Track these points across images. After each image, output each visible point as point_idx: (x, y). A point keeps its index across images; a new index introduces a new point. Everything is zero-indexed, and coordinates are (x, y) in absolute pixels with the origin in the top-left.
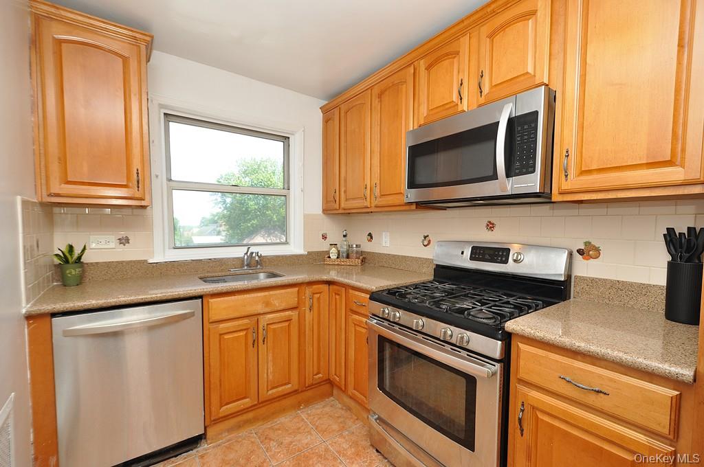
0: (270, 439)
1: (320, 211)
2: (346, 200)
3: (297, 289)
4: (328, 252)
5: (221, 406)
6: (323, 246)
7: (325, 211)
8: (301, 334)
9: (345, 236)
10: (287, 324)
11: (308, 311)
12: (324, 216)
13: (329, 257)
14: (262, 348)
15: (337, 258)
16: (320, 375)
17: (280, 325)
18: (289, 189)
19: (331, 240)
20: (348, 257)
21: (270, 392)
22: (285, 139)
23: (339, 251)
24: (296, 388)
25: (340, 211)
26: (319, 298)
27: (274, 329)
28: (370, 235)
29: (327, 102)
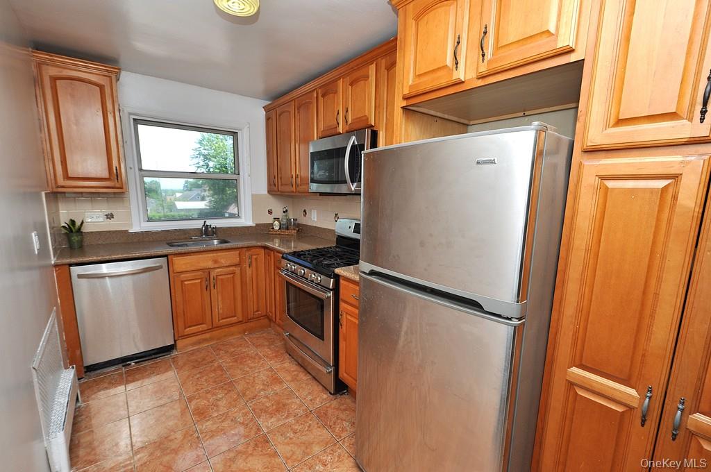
0: (221, 350)
1: (266, 192)
2: (282, 185)
3: (238, 252)
4: (272, 224)
5: (185, 329)
6: (268, 219)
7: (269, 192)
8: (243, 283)
9: (284, 212)
10: (232, 275)
11: (248, 268)
12: (270, 196)
13: (273, 228)
14: (214, 291)
15: (280, 228)
16: (259, 312)
17: (227, 276)
18: (239, 174)
19: (274, 215)
20: (287, 228)
21: (221, 321)
22: (234, 134)
23: (280, 223)
24: (241, 319)
25: (279, 193)
26: (256, 259)
27: (222, 279)
28: (305, 211)
29: (270, 102)
